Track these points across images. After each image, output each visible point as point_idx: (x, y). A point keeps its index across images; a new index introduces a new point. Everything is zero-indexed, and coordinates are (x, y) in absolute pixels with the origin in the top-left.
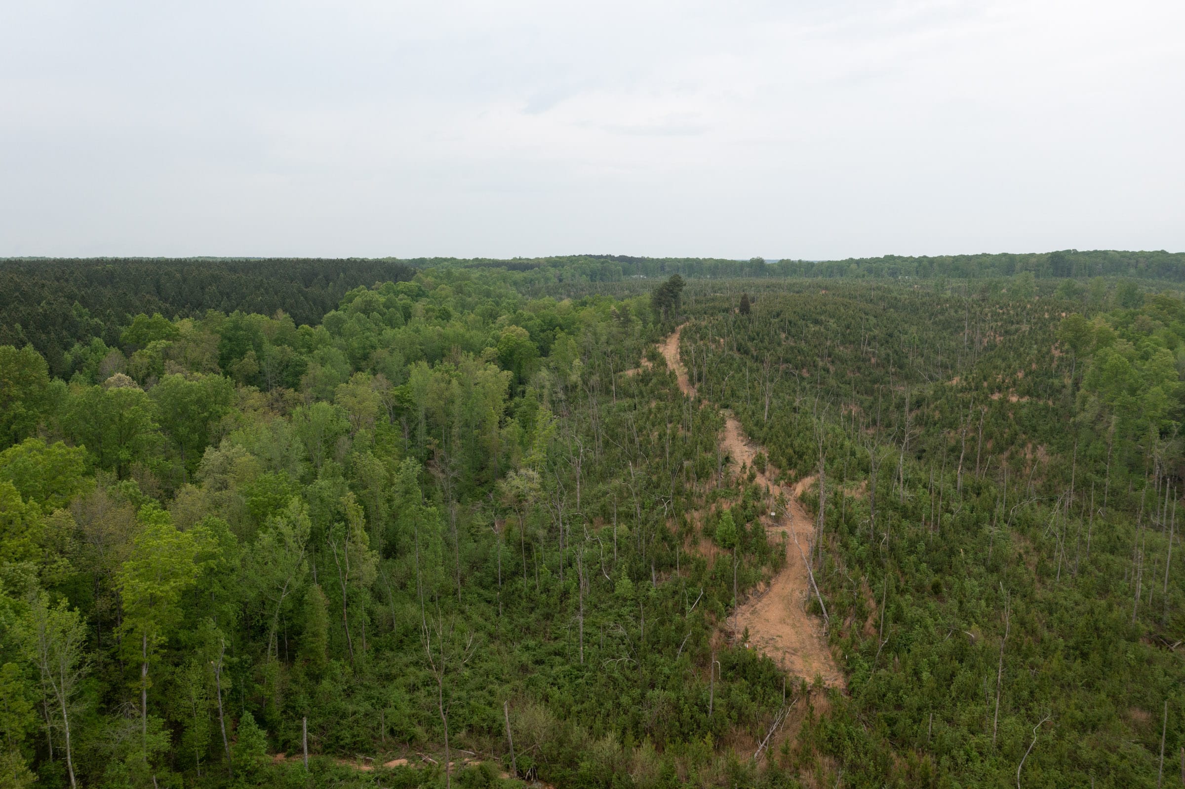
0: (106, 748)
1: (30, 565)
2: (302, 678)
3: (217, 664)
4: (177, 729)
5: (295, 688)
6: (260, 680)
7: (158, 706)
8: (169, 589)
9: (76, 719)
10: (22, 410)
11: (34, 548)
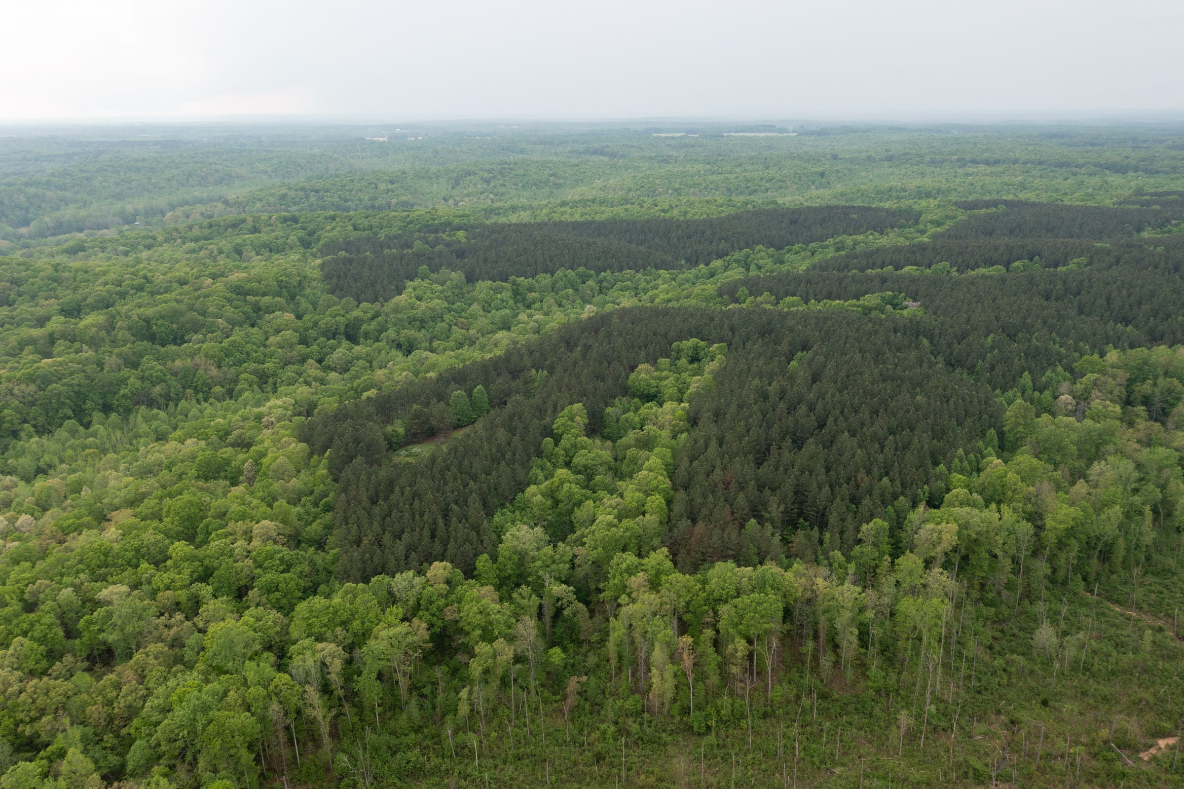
0: (1031, 567)
1: (1020, 505)
2: (1106, 571)
3: (1072, 555)
4: (1054, 571)
5: (1102, 573)
6: (1088, 565)
7: (1050, 560)
8: (1062, 526)
9: (1025, 556)
10: (1022, 430)
11: (1022, 499)
